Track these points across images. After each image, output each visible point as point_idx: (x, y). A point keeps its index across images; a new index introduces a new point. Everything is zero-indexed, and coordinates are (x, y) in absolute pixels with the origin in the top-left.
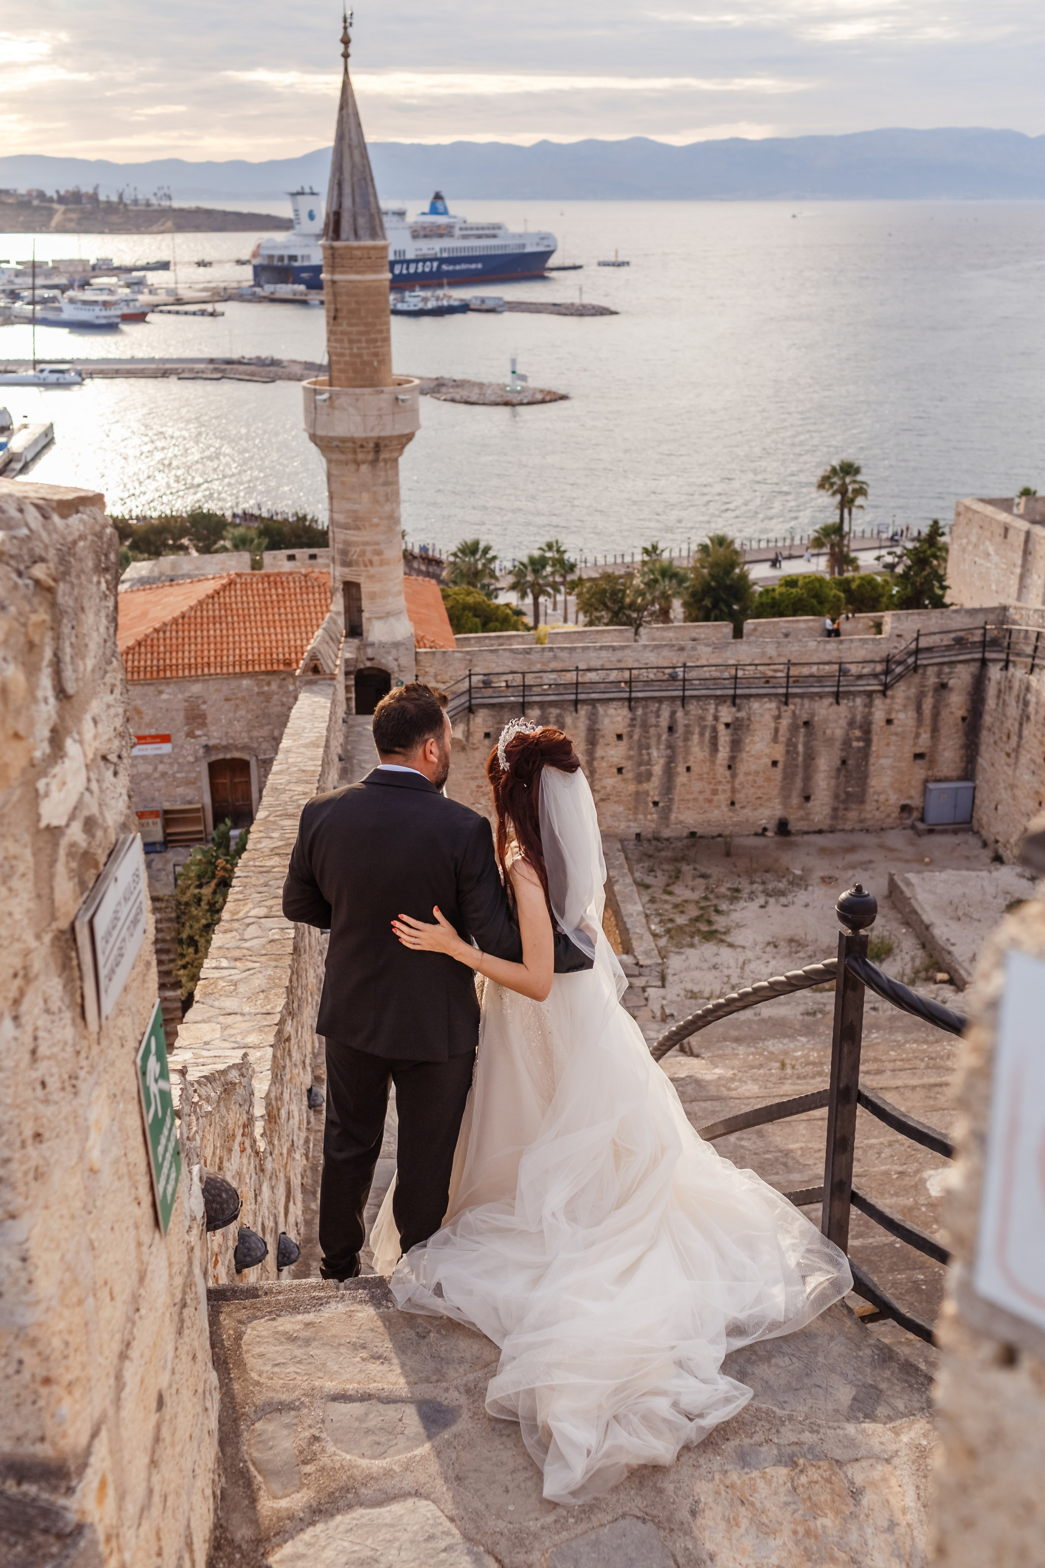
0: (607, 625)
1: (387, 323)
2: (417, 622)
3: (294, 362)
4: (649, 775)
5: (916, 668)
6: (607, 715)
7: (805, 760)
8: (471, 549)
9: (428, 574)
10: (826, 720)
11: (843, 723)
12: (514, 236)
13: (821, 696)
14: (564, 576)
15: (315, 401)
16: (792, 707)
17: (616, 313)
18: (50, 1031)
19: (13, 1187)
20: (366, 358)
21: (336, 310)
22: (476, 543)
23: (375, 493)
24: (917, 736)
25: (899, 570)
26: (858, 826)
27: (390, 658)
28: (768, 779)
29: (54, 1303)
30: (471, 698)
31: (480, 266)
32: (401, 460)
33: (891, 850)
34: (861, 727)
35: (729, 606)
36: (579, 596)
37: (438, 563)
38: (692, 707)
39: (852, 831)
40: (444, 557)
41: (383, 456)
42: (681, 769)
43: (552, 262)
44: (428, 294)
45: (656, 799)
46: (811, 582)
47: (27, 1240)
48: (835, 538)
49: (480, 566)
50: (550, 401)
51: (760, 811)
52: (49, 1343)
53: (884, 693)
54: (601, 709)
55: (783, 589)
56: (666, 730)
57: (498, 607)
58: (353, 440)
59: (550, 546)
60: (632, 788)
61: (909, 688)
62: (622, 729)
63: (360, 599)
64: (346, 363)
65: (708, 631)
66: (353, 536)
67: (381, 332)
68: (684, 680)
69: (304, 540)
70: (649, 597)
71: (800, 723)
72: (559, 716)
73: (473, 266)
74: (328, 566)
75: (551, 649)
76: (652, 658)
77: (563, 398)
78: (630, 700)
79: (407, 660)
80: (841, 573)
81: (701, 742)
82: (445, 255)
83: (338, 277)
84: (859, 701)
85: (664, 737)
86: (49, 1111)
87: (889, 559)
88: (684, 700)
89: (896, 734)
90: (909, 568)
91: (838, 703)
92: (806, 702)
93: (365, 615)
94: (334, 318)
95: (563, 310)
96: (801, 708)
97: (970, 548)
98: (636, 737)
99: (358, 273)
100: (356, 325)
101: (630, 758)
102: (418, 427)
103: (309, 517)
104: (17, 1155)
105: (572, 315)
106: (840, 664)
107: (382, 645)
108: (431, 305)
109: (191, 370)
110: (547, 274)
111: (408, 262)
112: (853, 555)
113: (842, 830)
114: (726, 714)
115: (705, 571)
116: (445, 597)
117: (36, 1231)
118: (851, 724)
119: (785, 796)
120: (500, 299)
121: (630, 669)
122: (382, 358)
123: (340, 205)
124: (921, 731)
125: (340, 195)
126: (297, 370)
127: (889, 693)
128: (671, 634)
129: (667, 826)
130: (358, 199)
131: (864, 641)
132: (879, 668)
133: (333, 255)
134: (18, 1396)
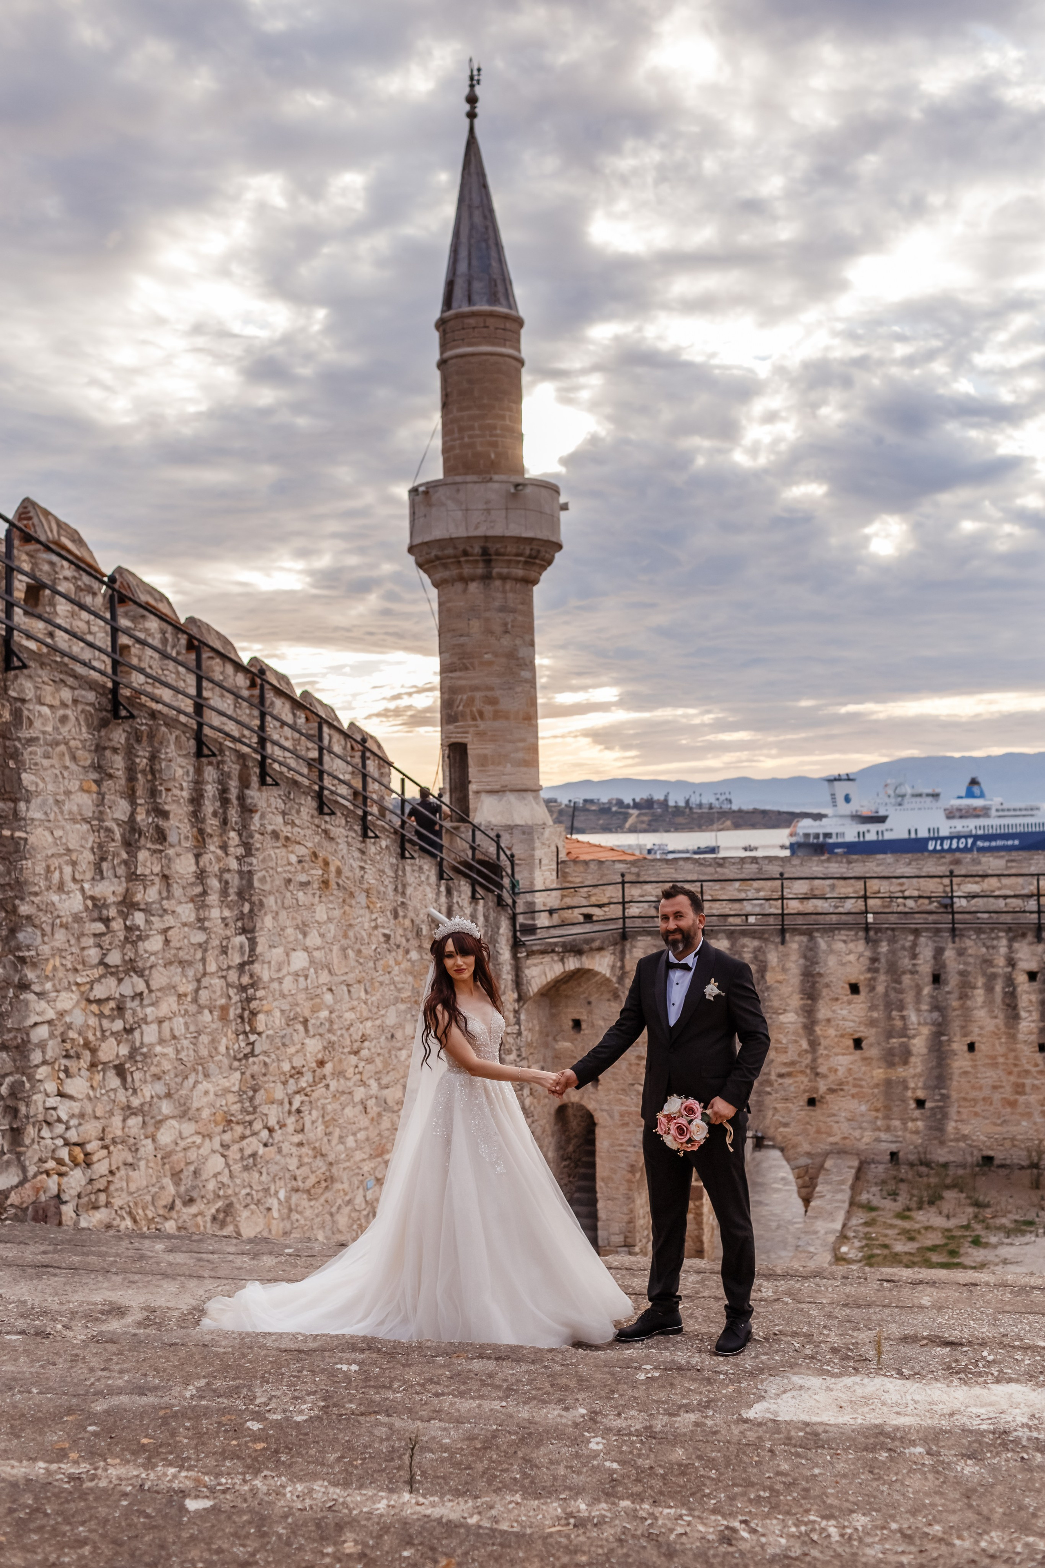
4: (906, 1055)
6: (832, 951)
20: (479, 449)
21: (446, 395)
23: (487, 620)
38: (969, 942)
41: (497, 569)
42: (959, 1045)
45: (921, 1094)
54: (822, 942)
56: (929, 979)
58: (452, 544)
60: (879, 1073)
62: (856, 971)
63: (467, 767)
67: (502, 417)
72: (758, 951)
78: (865, 927)
79: (524, 849)
81: (989, 1002)
85: (926, 990)
93: (473, 788)
98: (880, 989)
101: (872, 1023)
125: (455, 261)
129: (942, 1143)
133: (444, 331)
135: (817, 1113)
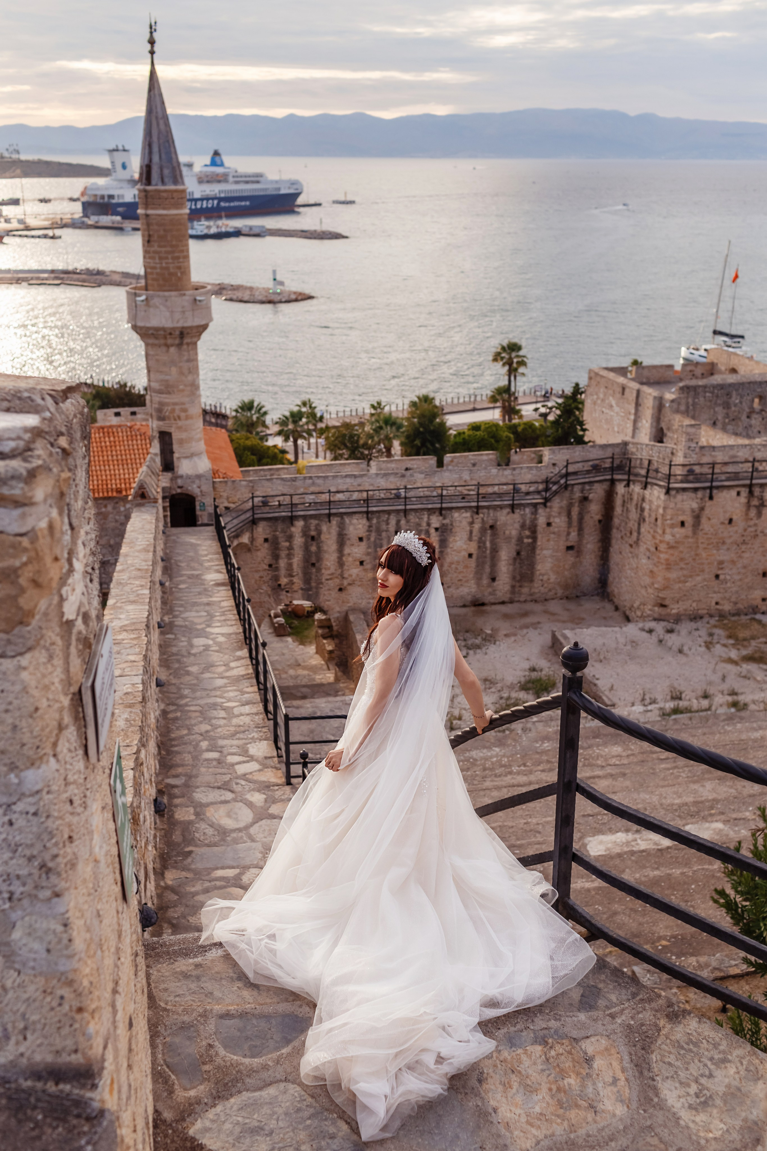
0: (347, 459)
1: (187, 245)
2: (213, 459)
3: (115, 272)
5: (566, 487)
6: (351, 524)
7: (491, 553)
8: (248, 406)
9: (217, 425)
10: (505, 524)
11: (517, 526)
12: (272, 182)
13: (501, 507)
14: (315, 425)
15: (135, 301)
16: (481, 515)
17: (346, 237)
18: (71, 764)
19: (59, 874)
20: (172, 270)
21: (149, 236)
22: (252, 403)
23: (181, 367)
24: (568, 534)
25: (551, 418)
26: (529, 598)
27: (195, 486)
28: (466, 567)
29: (83, 955)
30: (254, 514)
31: (248, 203)
32: (199, 343)
33: (553, 614)
34: (529, 529)
35: (433, 445)
36: (327, 439)
37: (224, 417)
38: (412, 517)
39: (525, 601)
40: (228, 412)
41: (186, 340)
43: (300, 201)
44: (211, 223)
46: (490, 427)
47: (67, 911)
48: (506, 396)
49: (254, 418)
50: (302, 300)
51: (461, 589)
52: (81, 983)
53: (545, 505)
54: (347, 520)
55: (471, 432)
57: (269, 448)
58: (164, 329)
59: (304, 404)
61: (562, 501)
62: (362, 533)
63: (171, 444)
64: (157, 274)
65: (419, 462)
66: (166, 398)
67: (182, 251)
68: (406, 498)
69: (126, 401)
70: (376, 439)
71: (488, 526)
72: (317, 525)
73: (243, 203)
74: (147, 420)
75: (311, 478)
76: (383, 483)
77: (311, 297)
78: (367, 513)
79: (207, 488)
80: (510, 420)
82: (223, 195)
83: (150, 212)
84: (527, 510)
86: (75, 820)
87: (543, 410)
88: (405, 512)
89: (554, 533)
90: (560, 416)
91: (513, 512)
92: (491, 512)
93: (176, 455)
94: (148, 241)
95: (308, 235)
96: (489, 517)
97: (599, 402)
98: (372, 539)
99: (164, 209)
100: (165, 246)
101: (368, 554)
102: (211, 320)
103: (129, 384)
104: (62, 852)
105: (315, 238)
106: (514, 484)
107: (189, 477)
108: (213, 230)
109: (38, 278)
110: (297, 209)
111: (196, 200)
112: (518, 408)
113: (519, 601)
114: (436, 521)
115: (416, 420)
116: (232, 441)
117: (72, 904)
118: (523, 526)
119: (478, 579)
120: (263, 227)
121: (367, 491)
122: (184, 270)
123: (150, 160)
124: (571, 530)
125: (150, 153)
126: (117, 278)
127: (548, 504)
128: (393, 465)
130: (163, 156)
131: (530, 468)
132: (541, 487)
133: (146, 197)
134: (60, 1021)
135: (343, 595)
